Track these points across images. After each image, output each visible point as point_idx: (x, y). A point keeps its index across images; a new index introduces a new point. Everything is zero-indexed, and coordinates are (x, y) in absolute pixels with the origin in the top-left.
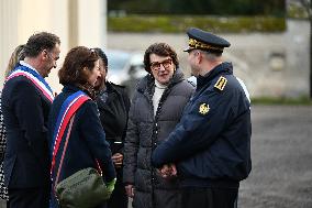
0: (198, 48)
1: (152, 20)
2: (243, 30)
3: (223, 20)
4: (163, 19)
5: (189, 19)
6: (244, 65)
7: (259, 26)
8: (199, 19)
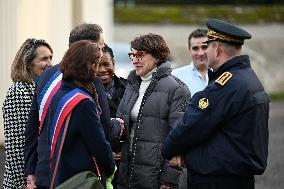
0: (218, 40)
1: (162, 10)
2: (261, 20)
3: (239, 10)
4: (174, 10)
5: (202, 10)
6: (262, 59)
7: (278, 17)
8: (212, 9)
